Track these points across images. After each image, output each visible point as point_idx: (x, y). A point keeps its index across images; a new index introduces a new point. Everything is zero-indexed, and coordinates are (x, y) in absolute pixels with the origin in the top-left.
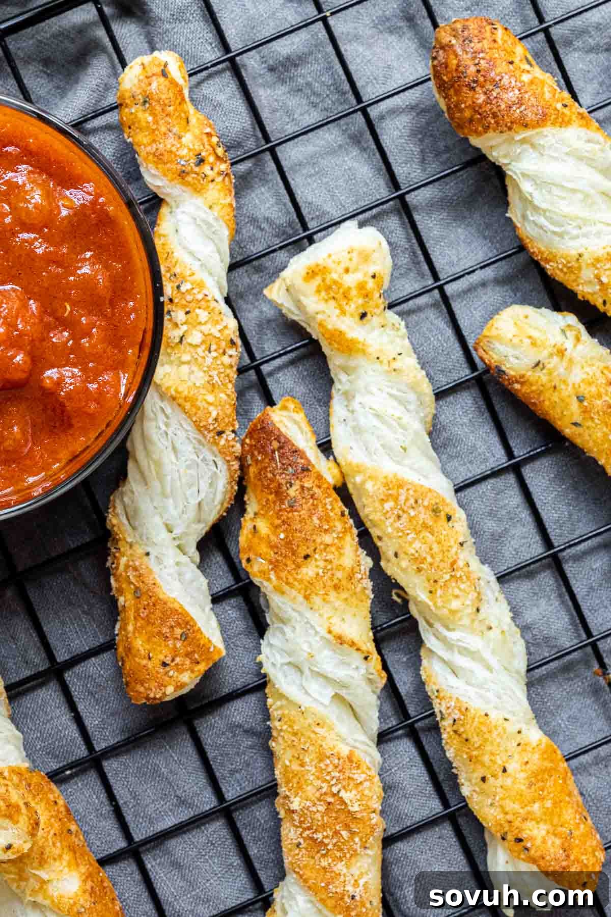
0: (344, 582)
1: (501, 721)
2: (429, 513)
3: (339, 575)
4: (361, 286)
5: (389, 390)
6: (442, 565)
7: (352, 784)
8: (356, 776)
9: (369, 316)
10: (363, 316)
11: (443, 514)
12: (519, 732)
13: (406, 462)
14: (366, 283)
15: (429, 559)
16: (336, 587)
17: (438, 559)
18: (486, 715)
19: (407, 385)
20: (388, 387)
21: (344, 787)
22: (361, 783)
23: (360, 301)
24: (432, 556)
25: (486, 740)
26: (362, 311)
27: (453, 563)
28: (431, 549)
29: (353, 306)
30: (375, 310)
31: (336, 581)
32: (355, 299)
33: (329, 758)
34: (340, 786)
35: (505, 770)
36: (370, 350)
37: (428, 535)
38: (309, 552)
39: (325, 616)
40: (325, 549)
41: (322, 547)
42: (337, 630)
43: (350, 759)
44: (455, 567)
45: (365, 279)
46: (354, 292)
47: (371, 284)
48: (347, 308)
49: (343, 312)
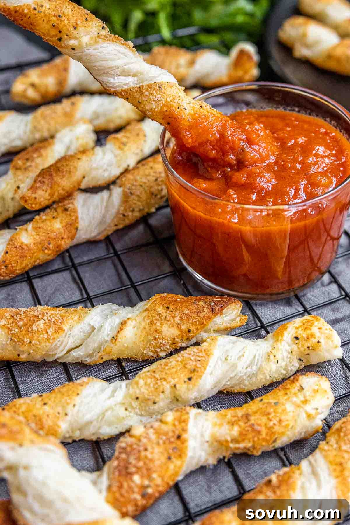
0: (154, 327)
1: (73, 403)
2: (193, 367)
3: (158, 324)
4: (313, 336)
5: (257, 355)
6: (164, 373)
7: (47, 327)
8: (51, 329)
9: (297, 341)
10: (297, 338)
11: (192, 375)
12: (66, 414)
13: (219, 362)
14: (315, 338)
15: (167, 368)
16: (151, 323)
17: (167, 371)
18: (78, 394)
19: (261, 365)
20: (259, 354)
21: (45, 323)
22: (47, 332)
23: (305, 336)
24: (168, 369)
25: (63, 394)
26: (299, 337)
27: (165, 379)
28: (173, 368)
29: (301, 332)
30: (300, 345)
31: (155, 322)
32: (305, 332)
33: (62, 319)
34: (47, 321)
35: (45, 404)
36: (279, 344)
37: (180, 367)
38: (171, 309)
39: (137, 318)
40: (172, 317)
41: (173, 315)
42: (129, 323)
43: (61, 329)
44: (163, 380)
45: (317, 337)
46: (309, 332)
47: (314, 341)
48: (300, 329)
49: (297, 328)
